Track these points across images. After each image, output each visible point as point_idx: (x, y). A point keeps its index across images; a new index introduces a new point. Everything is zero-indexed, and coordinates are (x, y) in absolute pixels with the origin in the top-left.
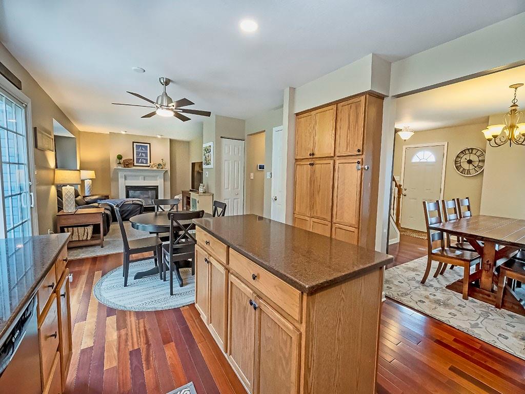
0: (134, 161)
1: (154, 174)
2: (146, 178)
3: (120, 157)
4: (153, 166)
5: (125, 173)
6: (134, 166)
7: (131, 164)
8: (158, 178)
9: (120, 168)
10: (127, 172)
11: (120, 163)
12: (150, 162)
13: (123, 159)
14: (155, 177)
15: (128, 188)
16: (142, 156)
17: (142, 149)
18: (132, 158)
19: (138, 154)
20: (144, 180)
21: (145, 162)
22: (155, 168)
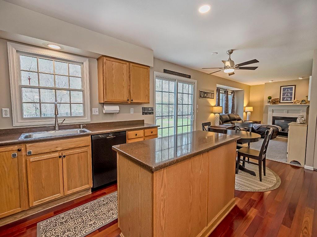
0: (280, 100)
1: (298, 108)
2: (289, 111)
3: (270, 98)
4: (297, 102)
5: (273, 108)
6: (280, 103)
7: (278, 101)
8: (301, 111)
9: (269, 104)
10: (275, 107)
11: (269, 102)
12: (294, 99)
13: (272, 99)
14: (298, 111)
15: (274, 119)
16: (287, 95)
17: (288, 91)
18: (279, 98)
19: (284, 94)
20: (288, 113)
21: (289, 100)
22: (299, 104)
